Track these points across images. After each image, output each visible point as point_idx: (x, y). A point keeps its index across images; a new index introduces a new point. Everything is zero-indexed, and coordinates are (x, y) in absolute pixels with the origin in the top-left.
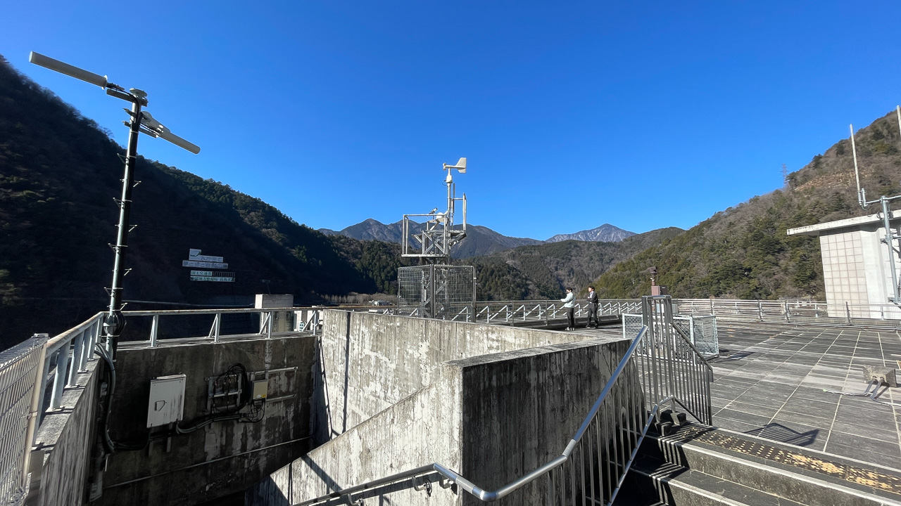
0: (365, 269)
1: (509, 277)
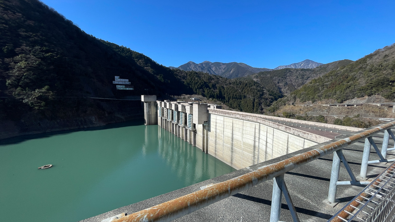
0: (188, 84)
1: (254, 87)
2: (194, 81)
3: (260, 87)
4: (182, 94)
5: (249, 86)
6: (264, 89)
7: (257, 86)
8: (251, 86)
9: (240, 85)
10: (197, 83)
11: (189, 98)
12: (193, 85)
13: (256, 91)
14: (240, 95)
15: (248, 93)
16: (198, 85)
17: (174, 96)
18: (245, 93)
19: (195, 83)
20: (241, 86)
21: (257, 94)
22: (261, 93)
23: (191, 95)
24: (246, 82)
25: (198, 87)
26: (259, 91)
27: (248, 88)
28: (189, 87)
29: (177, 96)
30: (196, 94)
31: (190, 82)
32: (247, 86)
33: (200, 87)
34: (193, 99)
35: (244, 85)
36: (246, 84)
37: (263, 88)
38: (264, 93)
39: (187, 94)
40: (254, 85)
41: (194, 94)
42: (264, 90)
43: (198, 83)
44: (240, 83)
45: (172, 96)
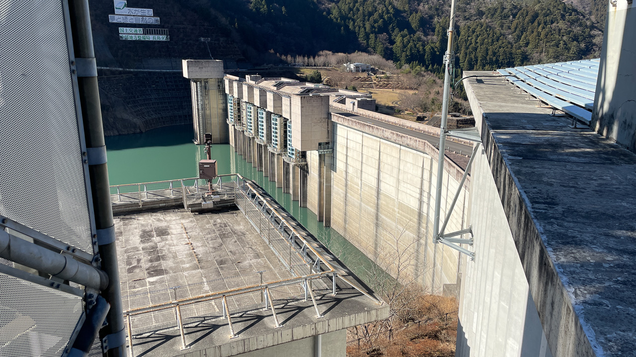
0: (344, 18)
1: (561, 25)
2: (361, 9)
3: (580, 25)
4: (322, 50)
5: (545, 23)
6: (593, 32)
7: (572, 23)
8: (552, 22)
9: (514, 16)
10: (371, 14)
11: (339, 62)
12: (359, 22)
13: (565, 38)
14: (511, 54)
15: (536, 46)
16: (376, 21)
17: (295, 58)
18: (527, 44)
19: (364, 16)
20: (516, 21)
21: (568, 49)
22: (583, 45)
23: (349, 53)
24: (537, 8)
25: (373, 27)
26: (575, 39)
27: (540, 30)
28: (347, 27)
29: (304, 56)
30: (365, 50)
31: (350, 9)
32: (536, 23)
33: (379, 26)
34: (352, 66)
35: (527, 19)
36: (536, 16)
37: (592, 27)
38: (594, 44)
39: (335, 51)
40: (563, 17)
41: (359, 51)
42: (594, 37)
43: (376, 16)
44: (515, 11)
45: (289, 58)
